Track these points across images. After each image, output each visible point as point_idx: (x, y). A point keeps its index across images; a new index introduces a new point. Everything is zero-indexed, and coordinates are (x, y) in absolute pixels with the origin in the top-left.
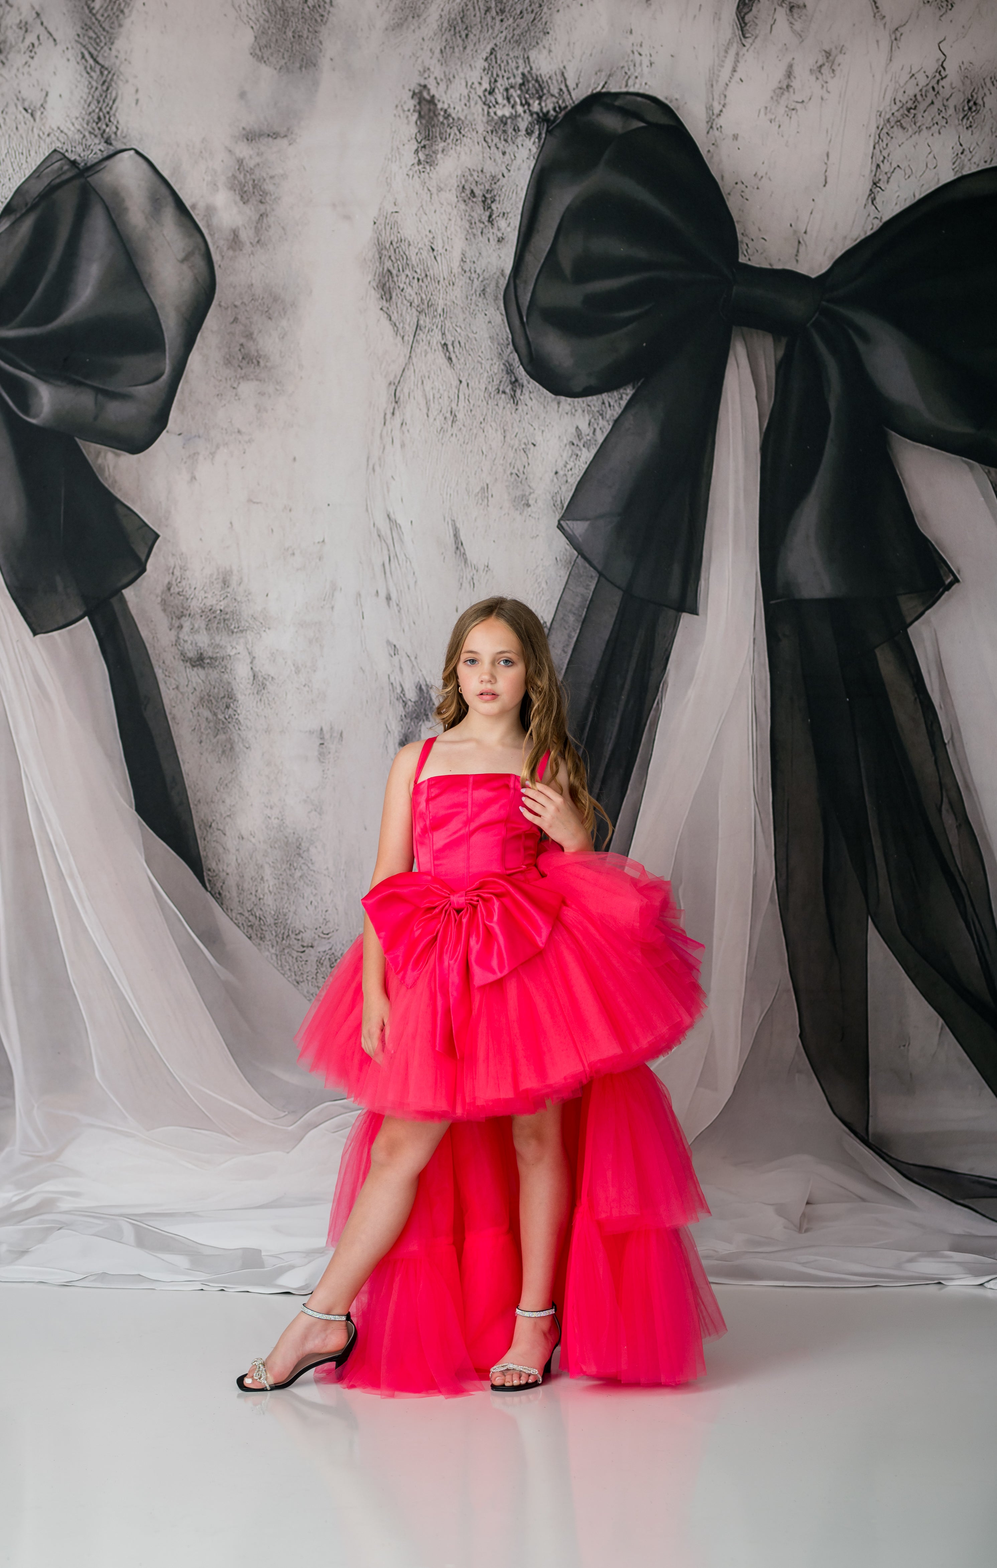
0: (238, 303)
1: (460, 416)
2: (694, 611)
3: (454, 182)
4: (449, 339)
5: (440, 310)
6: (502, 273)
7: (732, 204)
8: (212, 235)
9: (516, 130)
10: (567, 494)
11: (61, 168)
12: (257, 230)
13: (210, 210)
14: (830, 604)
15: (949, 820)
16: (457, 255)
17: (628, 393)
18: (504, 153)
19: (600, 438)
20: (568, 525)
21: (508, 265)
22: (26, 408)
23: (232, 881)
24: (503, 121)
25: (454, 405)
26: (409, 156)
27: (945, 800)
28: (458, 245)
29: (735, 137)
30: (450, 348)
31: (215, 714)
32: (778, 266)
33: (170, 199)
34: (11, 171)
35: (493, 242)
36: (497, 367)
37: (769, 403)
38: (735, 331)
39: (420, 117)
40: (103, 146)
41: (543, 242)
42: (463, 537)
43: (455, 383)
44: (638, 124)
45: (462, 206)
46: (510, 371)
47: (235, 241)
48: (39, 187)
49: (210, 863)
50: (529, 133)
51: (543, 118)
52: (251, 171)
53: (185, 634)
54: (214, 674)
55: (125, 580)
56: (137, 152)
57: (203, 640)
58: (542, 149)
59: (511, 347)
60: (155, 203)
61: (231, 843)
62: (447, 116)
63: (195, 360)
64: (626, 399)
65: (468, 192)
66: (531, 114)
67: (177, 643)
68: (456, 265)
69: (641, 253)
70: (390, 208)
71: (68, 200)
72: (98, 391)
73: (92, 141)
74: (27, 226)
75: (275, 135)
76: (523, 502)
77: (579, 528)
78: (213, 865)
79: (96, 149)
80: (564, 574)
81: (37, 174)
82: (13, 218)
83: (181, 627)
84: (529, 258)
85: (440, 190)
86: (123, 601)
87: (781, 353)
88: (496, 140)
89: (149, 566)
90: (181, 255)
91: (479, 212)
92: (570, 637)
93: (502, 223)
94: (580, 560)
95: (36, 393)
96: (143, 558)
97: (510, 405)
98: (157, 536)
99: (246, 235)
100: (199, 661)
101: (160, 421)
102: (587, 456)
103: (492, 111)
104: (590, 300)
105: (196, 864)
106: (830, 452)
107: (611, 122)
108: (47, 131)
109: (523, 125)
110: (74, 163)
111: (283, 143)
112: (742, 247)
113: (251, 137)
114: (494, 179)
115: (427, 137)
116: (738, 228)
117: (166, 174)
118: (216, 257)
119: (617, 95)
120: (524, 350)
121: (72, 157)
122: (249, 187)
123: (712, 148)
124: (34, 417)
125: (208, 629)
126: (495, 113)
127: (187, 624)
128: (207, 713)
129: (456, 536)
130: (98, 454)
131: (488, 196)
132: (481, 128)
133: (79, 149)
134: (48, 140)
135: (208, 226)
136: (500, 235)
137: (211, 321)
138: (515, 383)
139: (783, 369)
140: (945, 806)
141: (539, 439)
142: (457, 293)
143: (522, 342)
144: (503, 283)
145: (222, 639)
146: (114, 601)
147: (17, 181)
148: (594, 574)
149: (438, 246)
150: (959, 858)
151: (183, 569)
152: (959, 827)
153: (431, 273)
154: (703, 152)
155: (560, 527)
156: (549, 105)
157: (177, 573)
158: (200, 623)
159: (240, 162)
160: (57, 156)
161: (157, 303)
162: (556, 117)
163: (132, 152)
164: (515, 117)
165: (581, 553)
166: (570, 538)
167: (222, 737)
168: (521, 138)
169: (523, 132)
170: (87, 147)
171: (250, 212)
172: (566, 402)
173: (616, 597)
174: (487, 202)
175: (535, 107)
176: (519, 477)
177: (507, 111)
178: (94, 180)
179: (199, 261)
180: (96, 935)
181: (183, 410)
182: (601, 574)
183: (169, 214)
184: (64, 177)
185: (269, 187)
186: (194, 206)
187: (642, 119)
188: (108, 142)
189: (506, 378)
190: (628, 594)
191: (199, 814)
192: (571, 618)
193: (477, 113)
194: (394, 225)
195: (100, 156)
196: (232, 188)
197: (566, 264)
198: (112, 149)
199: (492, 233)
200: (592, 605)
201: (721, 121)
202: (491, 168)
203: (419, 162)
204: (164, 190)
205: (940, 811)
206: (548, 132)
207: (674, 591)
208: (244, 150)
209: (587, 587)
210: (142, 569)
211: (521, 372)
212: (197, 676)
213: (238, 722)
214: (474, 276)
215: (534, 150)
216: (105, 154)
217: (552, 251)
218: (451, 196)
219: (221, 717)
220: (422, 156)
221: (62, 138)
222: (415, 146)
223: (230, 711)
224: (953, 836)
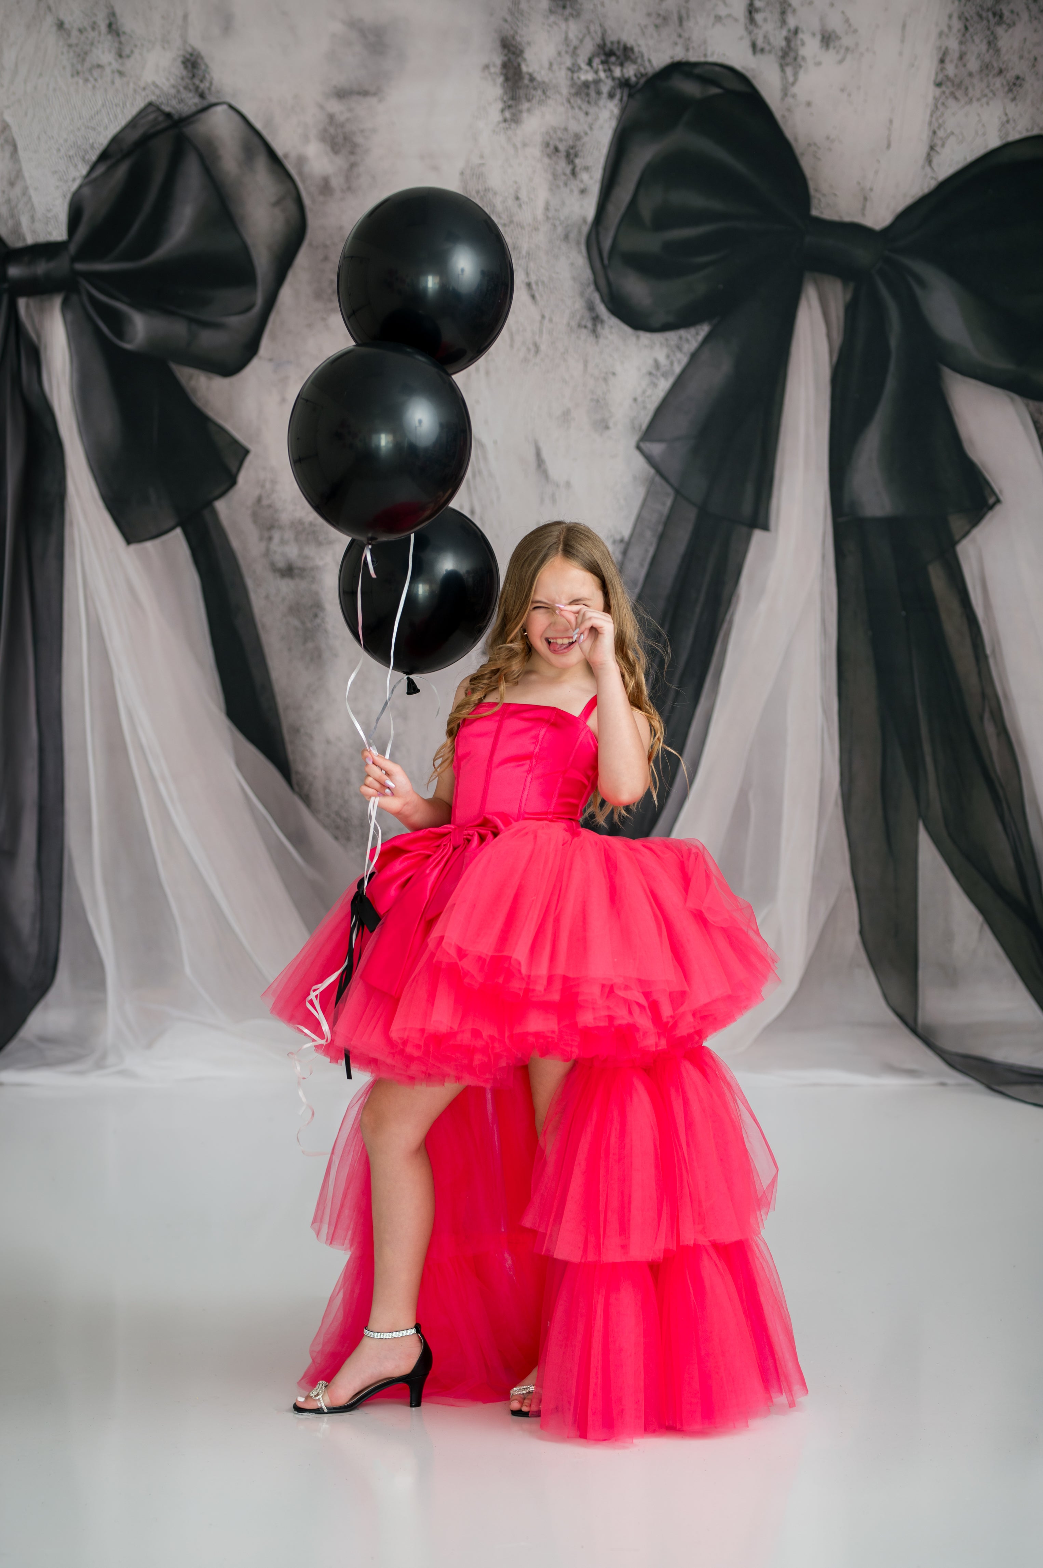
0: (328, 243)
1: (543, 347)
2: (765, 527)
3: (538, 139)
4: (533, 278)
5: (524, 253)
6: (585, 221)
7: (806, 164)
8: (304, 182)
9: (599, 93)
10: (645, 419)
11: (155, 119)
12: (348, 178)
13: (301, 160)
14: (890, 524)
15: (990, 729)
16: (540, 204)
17: (704, 330)
18: (587, 114)
19: (678, 369)
20: (647, 446)
21: (590, 212)
22: (120, 334)
23: (319, 784)
24: (586, 85)
25: (537, 338)
26: (495, 113)
27: (987, 710)
28: (542, 195)
29: (809, 104)
30: (534, 287)
31: (303, 623)
32: (847, 219)
33: (262, 149)
34: (106, 121)
35: (576, 192)
36: (579, 305)
37: (838, 340)
38: (808, 276)
39: (507, 79)
40: (197, 100)
41: (624, 194)
42: (545, 455)
43: (538, 318)
44: (715, 91)
45: (546, 160)
46: (591, 308)
47: (325, 187)
48: (134, 135)
49: (298, 766)
50: (611, 96)
51: (624, 84)
52: (342, 125)
53: (275, 545)
54: (303, 584)
55: (217, 492)
56: (231, 107)
57: (292, 552)
58: (623, 110)
59: (592, 287)
60: (248, 153)
61: (318, 747)
62: (532, 79)
63: (286, 294)
64: (701, 337)
65: (552, 147)
66: (613, 79)
67: (267, 553)
68: (540, 212)
69: (716, 205)
70: (476, 161)
71: (162, 148)
72: (191, 320)
73: (185, 95)
74: (122, 171)
75: (365, 93)
76: (603, 425)
77: (656, 449)
78: (301, 768)
79: (192, 102)
80: (641, 492)
81: (133, 124)
82: (109, 163)
83: (270, 539)
84: (610, 208)
85: (525, 145)
86: (214, 513)
87: (849, 296)
88: (579, 102)
89: (241, 478)
90: (273, 199)
91: (562, 165)
92: (647, 551)
93: (585, 176)
94: (658, 479)
95: (130, 321)
96: (234, 470)
97: (592, 339)
98: (246, 452)
99: (337, 182)
100: (289, 571)
101: (251, 349)
102: (664, 385)
103: (575, 76)
104: (668, 246)
105: (284, 766)
106: (891, 385)
107: (691, 88)
108: (142, 84)
109: (605, 89)
110: (168, 115)
111: (373, 101)
112: (814, 202)
113: (342, 94)
114: (577, 137)
115: (513, 98)
116: (811, 185)
117: (259, 125)
118: (307, 201)
119: (696, 65)
120: (604, 288)
121: (167, 109)
122: (340, 139)
123: (786, 114)
124: (129, 342)
125: (297, 540)
126: (579, 78)
127: (277, 536)
128: (295, 622)
129: (538, 454)
130: (191, 377)
131: (572, 151)
132: (565, 91)
133: (174, 102)
134: (143, 94)
135: (300, 173)
136: (582, 186)
137: (302, 259)
138: (596, 319)
139: (851, 310)
140: (987, 716)
141: (618, 368)
142: (541, 238)
143: (602, 283)
144: (585, 229)
145: (310, 550)
146: (206, 513)
147: (113, 129)
148: (670, 490)
149: (523, 195)
150: (998, 764)
151: (274, 482)
152: (998, 735)
153: (515, 219)
154: (778, 114)
155: (638, 448)
156: (631, 71)
157: (268, 485)
158: (289, 535)
159: (331, 117)
160: (151, 109)
161: (249, 242)
162: (637, 83)
163: (225, 107)
164: (597, 82)
165: (659, 471)
166: (649, 458)
167: (310, 645)
168: (604, 100)
169: (605, 95)
170: (181, 101)
171: (340, 161)
172: (645, 337)
173: (691, 514)
174: (571, 156)
175: (617, 72)
176: (599, 404)
177: (589, 76)
178: (188, 130)
179: (291, 205)
180: (187, 836)
181: (273, 338)
182: (677, 492)
183: (261, 163)
184: (160, 127)
185: (359, 139)
186: (286, 156)
187: (718, 85)
188: (202, 96)
189: (587, 314)
190: (703, 512)
191: (287, 720)
192: (648, 534)
193: (561, 78)
194: (480, 176)
195: (194, 109)
196: (323, 139)
197: (646, 211)
198: (205, 103)
199: (575, 185)
200: (669, 521)
201: (795, 90)
202: (574, 127)
203: (505, 120)
204: (256, 140)
205: (981, 718)
206: (630, 96)
207: (747, 509)
208: (335, 107)
209: (664, 504)
210: (231, 481)
211: (602, 309)
212: (286, 587)
213: (326, 631)
214: (557, 223)
215: (616, 111)
216: (200, 107)
217: (633, 202)
218: (535, 151)
219: (309, 625)
220: (507, 114)
221: (157, 92)
222: (500, 105)
223: (318, 621)
224: (994, 744)
